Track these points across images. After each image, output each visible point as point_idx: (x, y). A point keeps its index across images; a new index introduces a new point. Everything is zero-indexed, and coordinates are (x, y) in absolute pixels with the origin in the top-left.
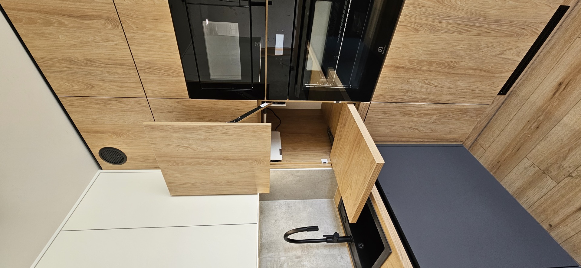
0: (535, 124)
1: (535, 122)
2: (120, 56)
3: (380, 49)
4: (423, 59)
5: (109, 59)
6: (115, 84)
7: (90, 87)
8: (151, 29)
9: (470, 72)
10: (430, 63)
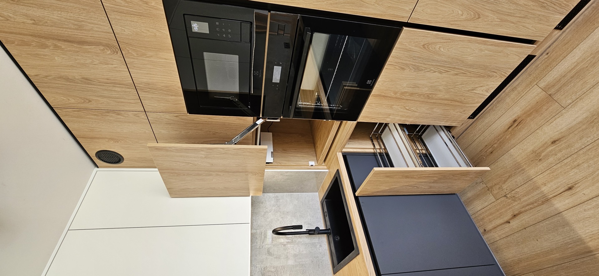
0: (491, 149)
1: (491, 147)
2: (119, 77)
3: (369, 82)
4: (406, 91)
5: (108, 79)
6: (113, 99)
7: (87, 101)
8: (151, 56)
9: (446, 102)
10: (412, 94)
